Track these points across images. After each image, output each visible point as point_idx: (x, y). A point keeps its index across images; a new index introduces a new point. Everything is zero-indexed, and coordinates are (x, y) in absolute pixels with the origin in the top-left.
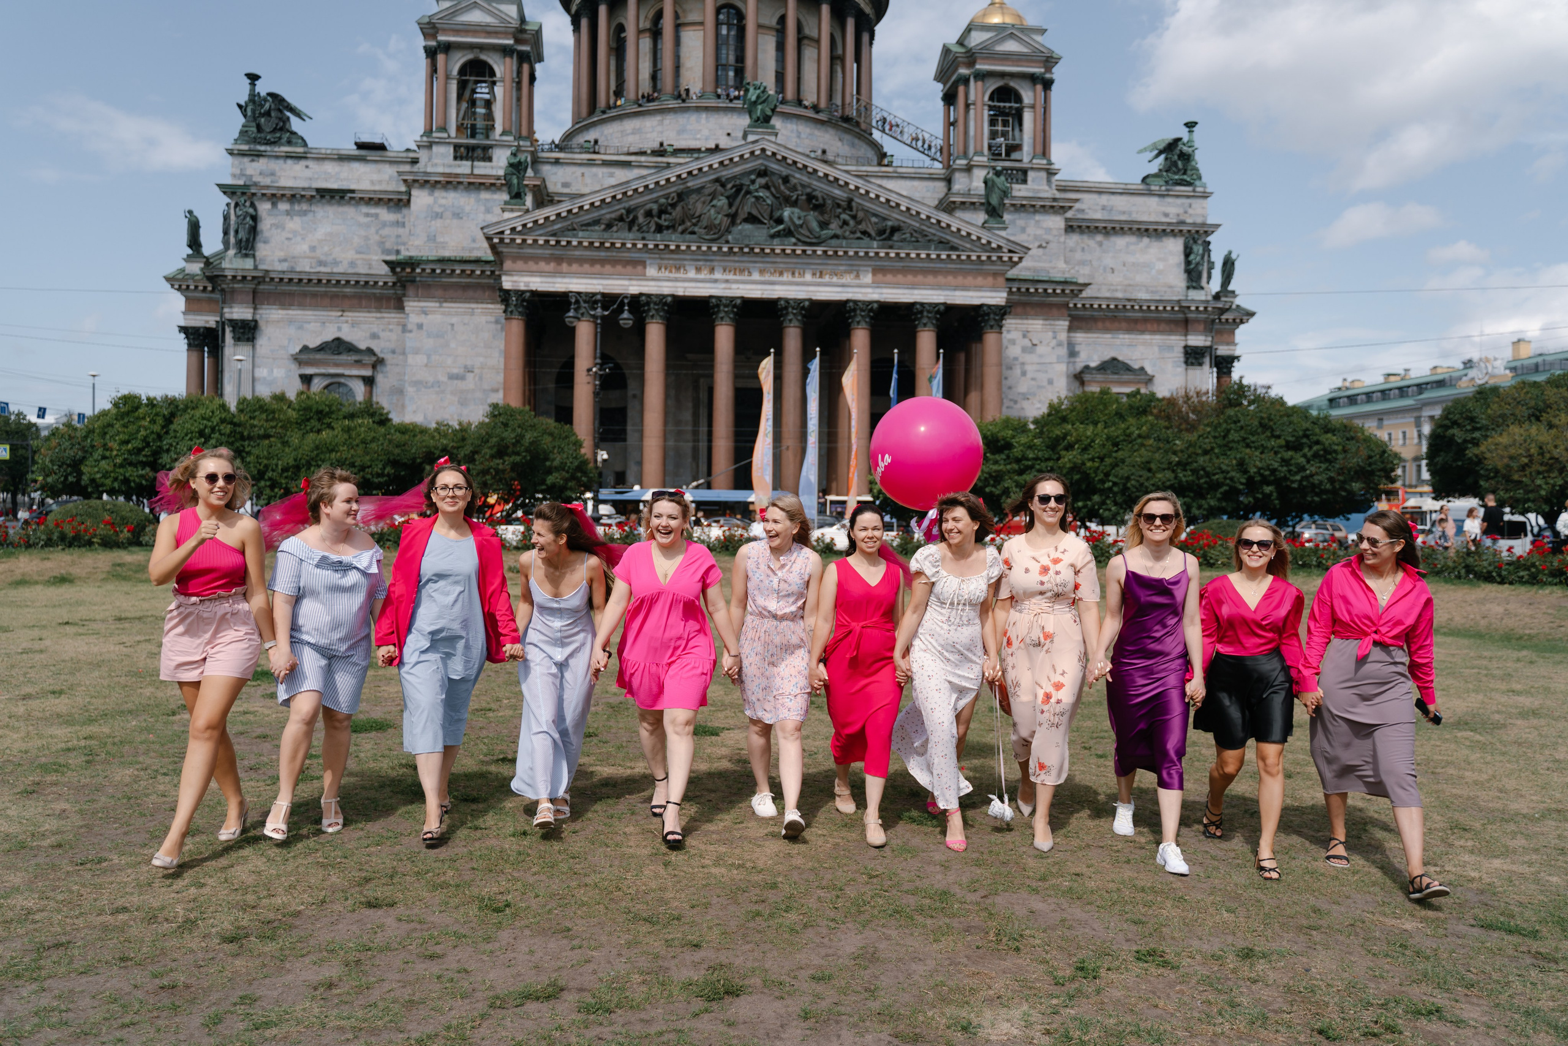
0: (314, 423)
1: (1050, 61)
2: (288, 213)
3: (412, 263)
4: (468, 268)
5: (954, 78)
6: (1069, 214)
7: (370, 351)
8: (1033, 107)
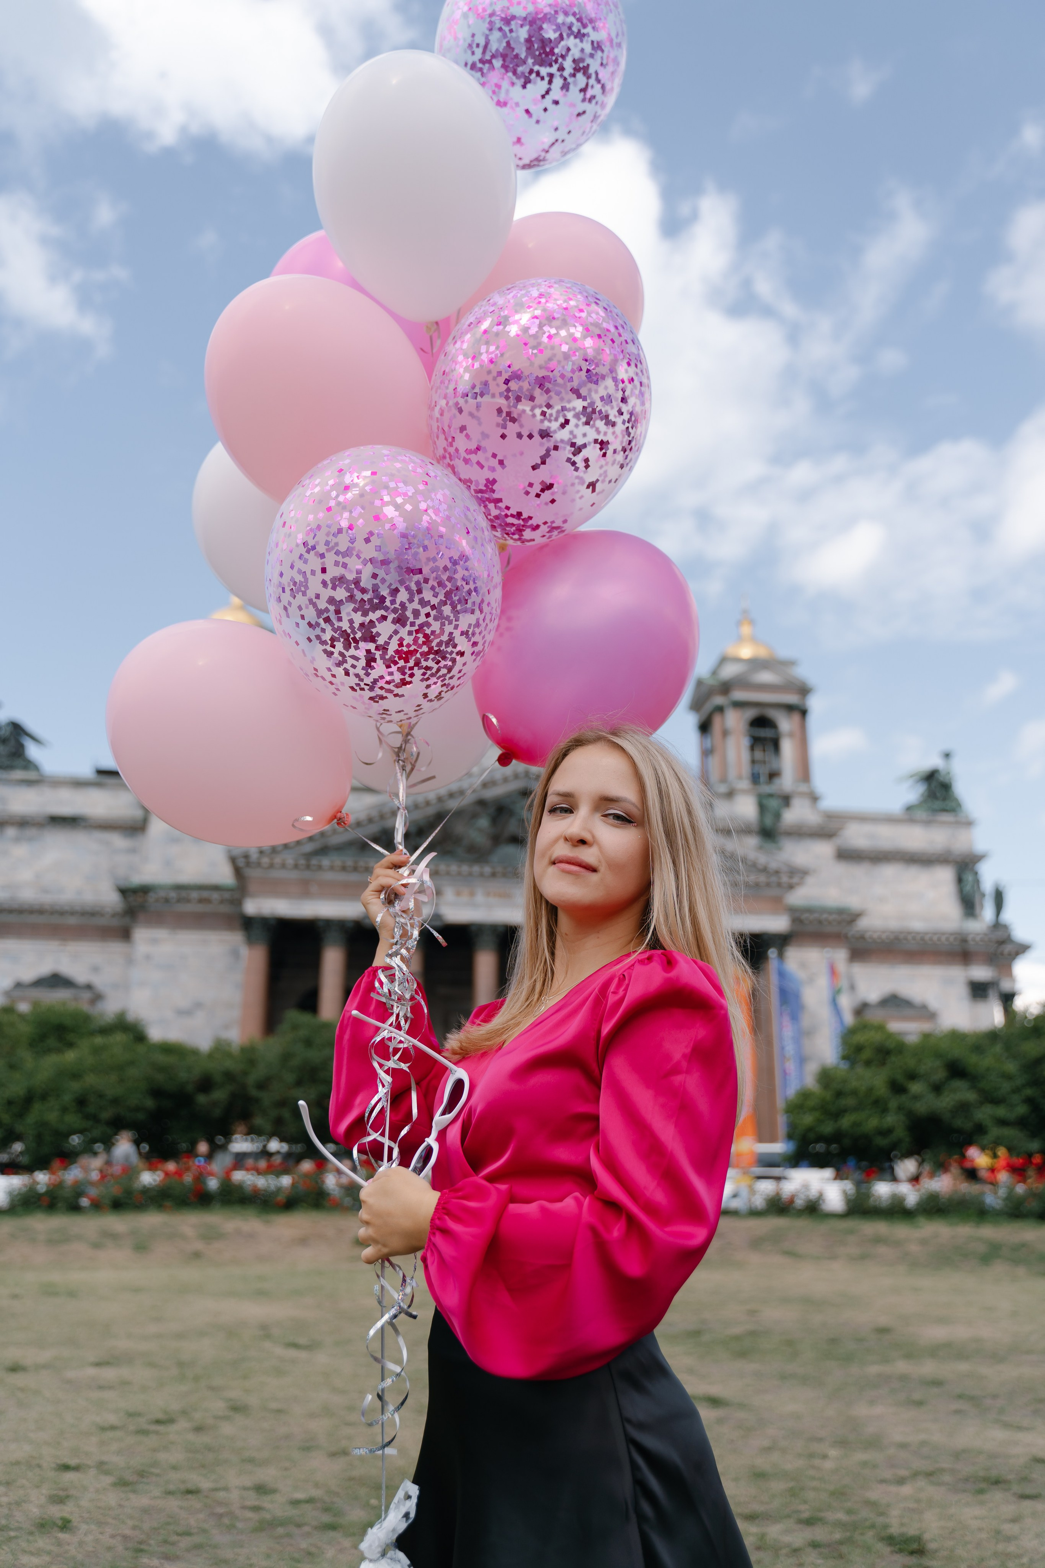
0: (52, 1042)
1: (804, 690)
2: (17, 840)
3: (144, 890)
4: (205, 894)
5: (708, 707)
6: (838, 841)
7: (89, 987)
8: (791, 735)
